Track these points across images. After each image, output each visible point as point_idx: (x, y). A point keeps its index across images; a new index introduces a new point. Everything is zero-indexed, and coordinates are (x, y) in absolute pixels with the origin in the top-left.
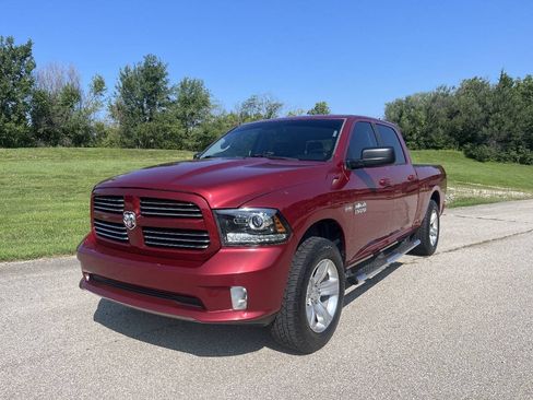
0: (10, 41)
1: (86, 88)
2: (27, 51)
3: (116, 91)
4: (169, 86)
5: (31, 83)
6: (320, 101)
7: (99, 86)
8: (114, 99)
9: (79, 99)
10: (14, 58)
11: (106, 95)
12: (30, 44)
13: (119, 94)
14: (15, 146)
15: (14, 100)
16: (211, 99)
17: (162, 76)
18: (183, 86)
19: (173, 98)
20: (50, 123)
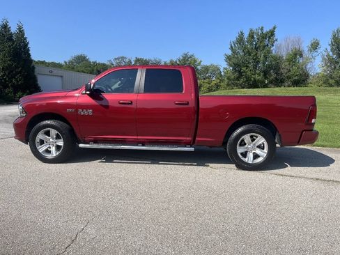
0: (262, 29)
2: (272, 33)
8: (325, 54)
12: (274, 28)
13: (329, 49)
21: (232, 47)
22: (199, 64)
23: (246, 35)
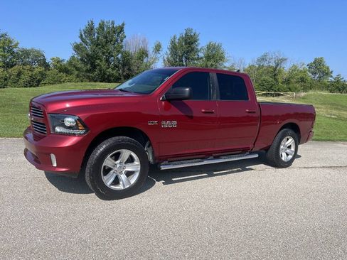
0: (113, 23)
1: (151, 50)
2: (121, 29)
3: (168, 51)
4: (199, 47)
5: (122, 47)
6: (318, 57)
7: (158, 48)
8: (166, 56)
9: (147, 55)
10: (114, 32)
11: (161, 53)
12: (123, 24)
13: (169, 53)
14: (111, 82)
15: (112, 56)
16: (226, 56)
17: (196, 41)
18: (209, 48)
19: (201, 55)
20: (129, 69)
21: (81, 35)
22: (16, 46)
23: (96, 26)
